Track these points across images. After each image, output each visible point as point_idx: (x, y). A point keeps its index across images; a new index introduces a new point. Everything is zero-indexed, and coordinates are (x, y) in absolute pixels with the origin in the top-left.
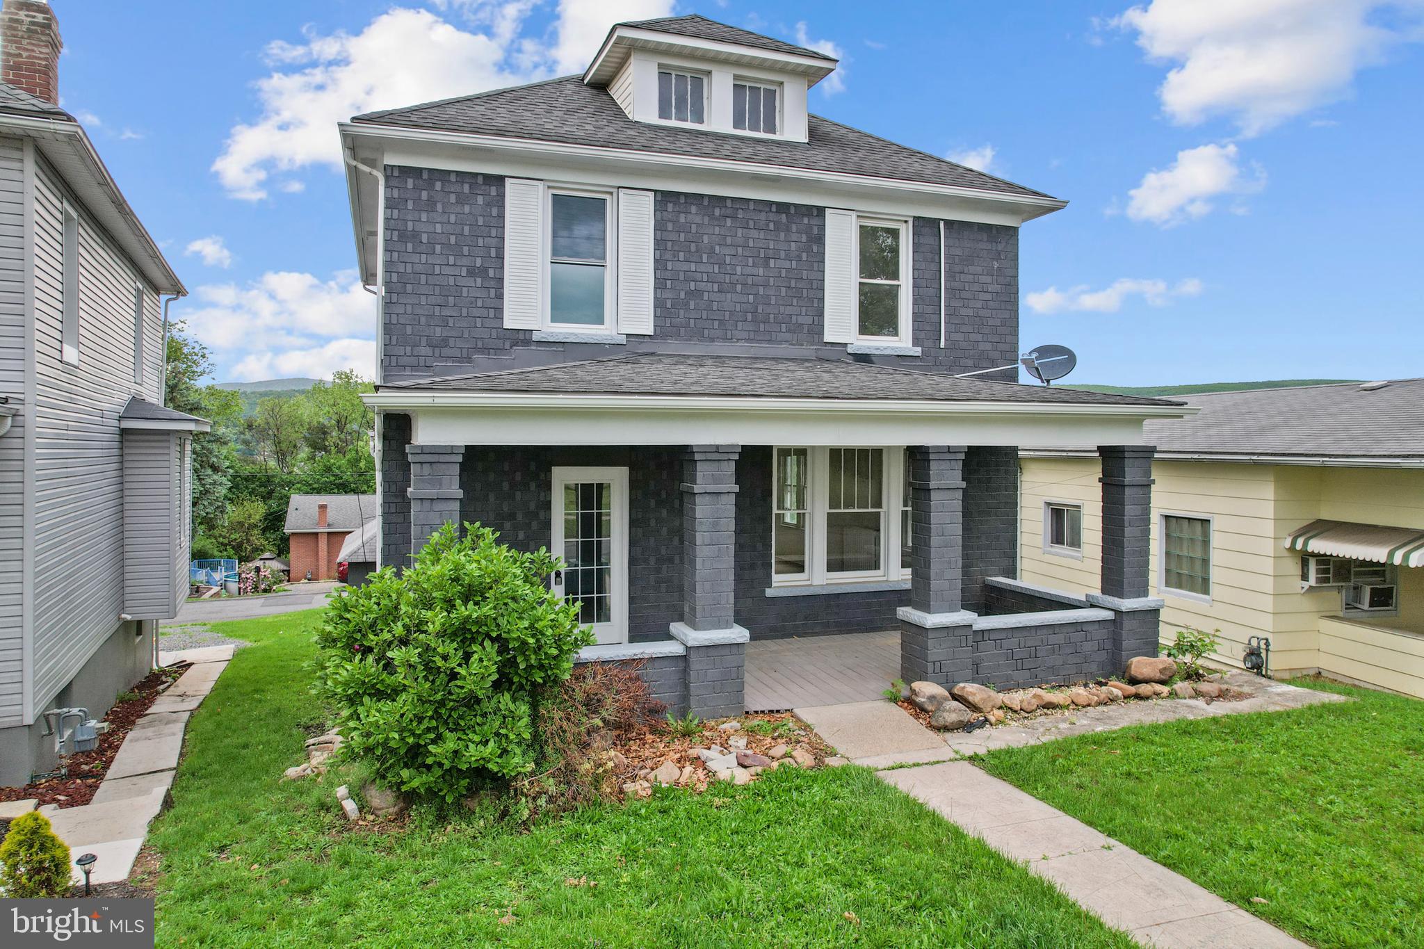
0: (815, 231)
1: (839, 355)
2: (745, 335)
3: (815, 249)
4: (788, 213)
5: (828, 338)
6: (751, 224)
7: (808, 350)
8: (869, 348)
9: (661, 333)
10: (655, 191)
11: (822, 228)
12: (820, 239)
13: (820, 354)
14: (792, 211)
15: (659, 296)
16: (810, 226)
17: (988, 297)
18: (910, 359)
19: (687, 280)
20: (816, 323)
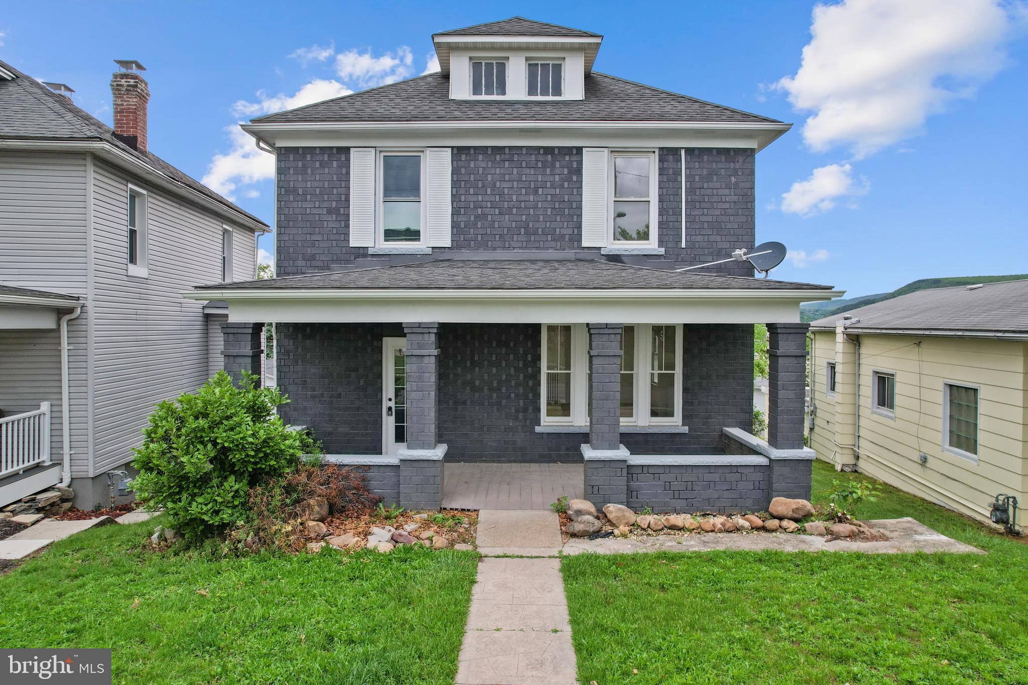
0: (575, 165)
1: (594, 257)
2: (520, 244)
3: (575, 178)
4: (553, 154)
5: (585, 244)
6: (524, 164)
7: (569, 254)
8: (618, 250)
9: (457, 245)
10: (452, 147)
11: (580, 163)
12: (579, 171)
13: (579, 256)
14: (556, 151)
15: (455, 220)
16: (571, 162)
17: (727, 206)
18: (656, 257)
19: (476, 208)
20: (576, 232)
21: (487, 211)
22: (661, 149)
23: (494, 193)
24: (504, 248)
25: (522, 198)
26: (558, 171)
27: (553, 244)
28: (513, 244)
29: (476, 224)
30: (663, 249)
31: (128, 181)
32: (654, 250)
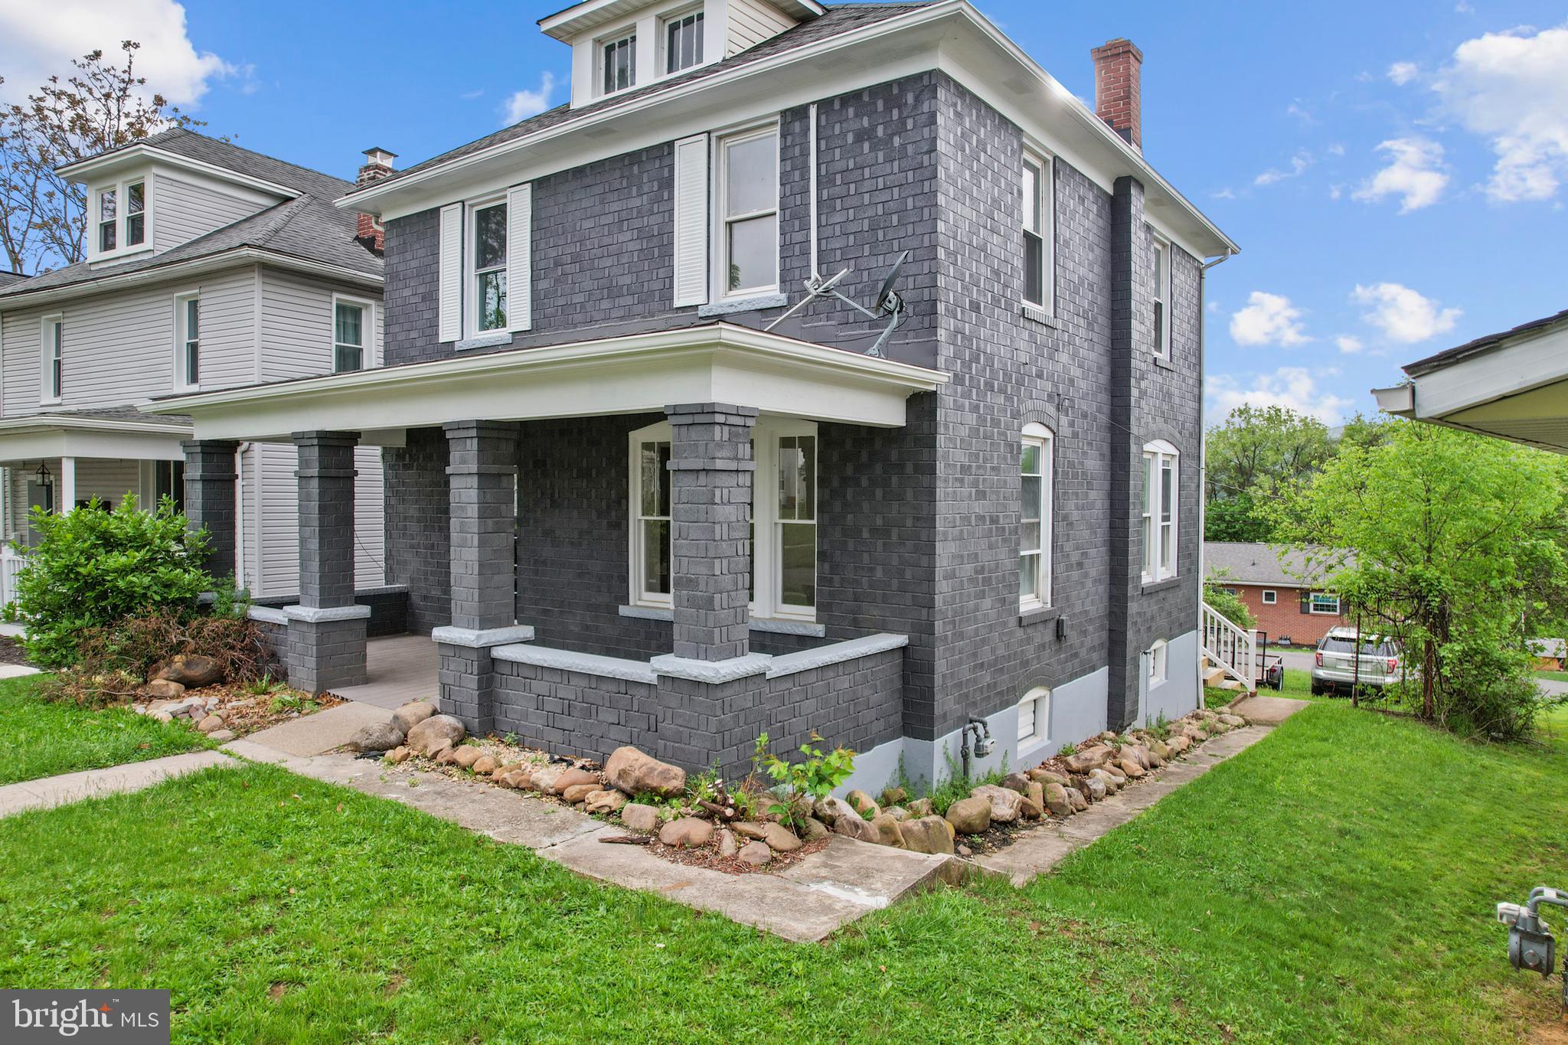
0: (666, 173)
3: (665, 195)
4: (639, 161)
5: (677, 303)
6: (607, 188)
7: (659, 322)
9: (536, 326)
10: (532, 182)
11: (672, 167)
12: (670, 182)
14: (644, 156)
15: (534, 289)
18: (774, 311)
19: (556, 265)
20: (667, 286)
21: (568, 268)
22: (783, 113)
23: (575, 239)
24: (586, 323)
25: (606, 241)
26: (646, 189)
27: (639, 308)
28: (597, 316)
29: (555, 292)
30: (784, 296)
31: (332, 290)
32: (771, 299)
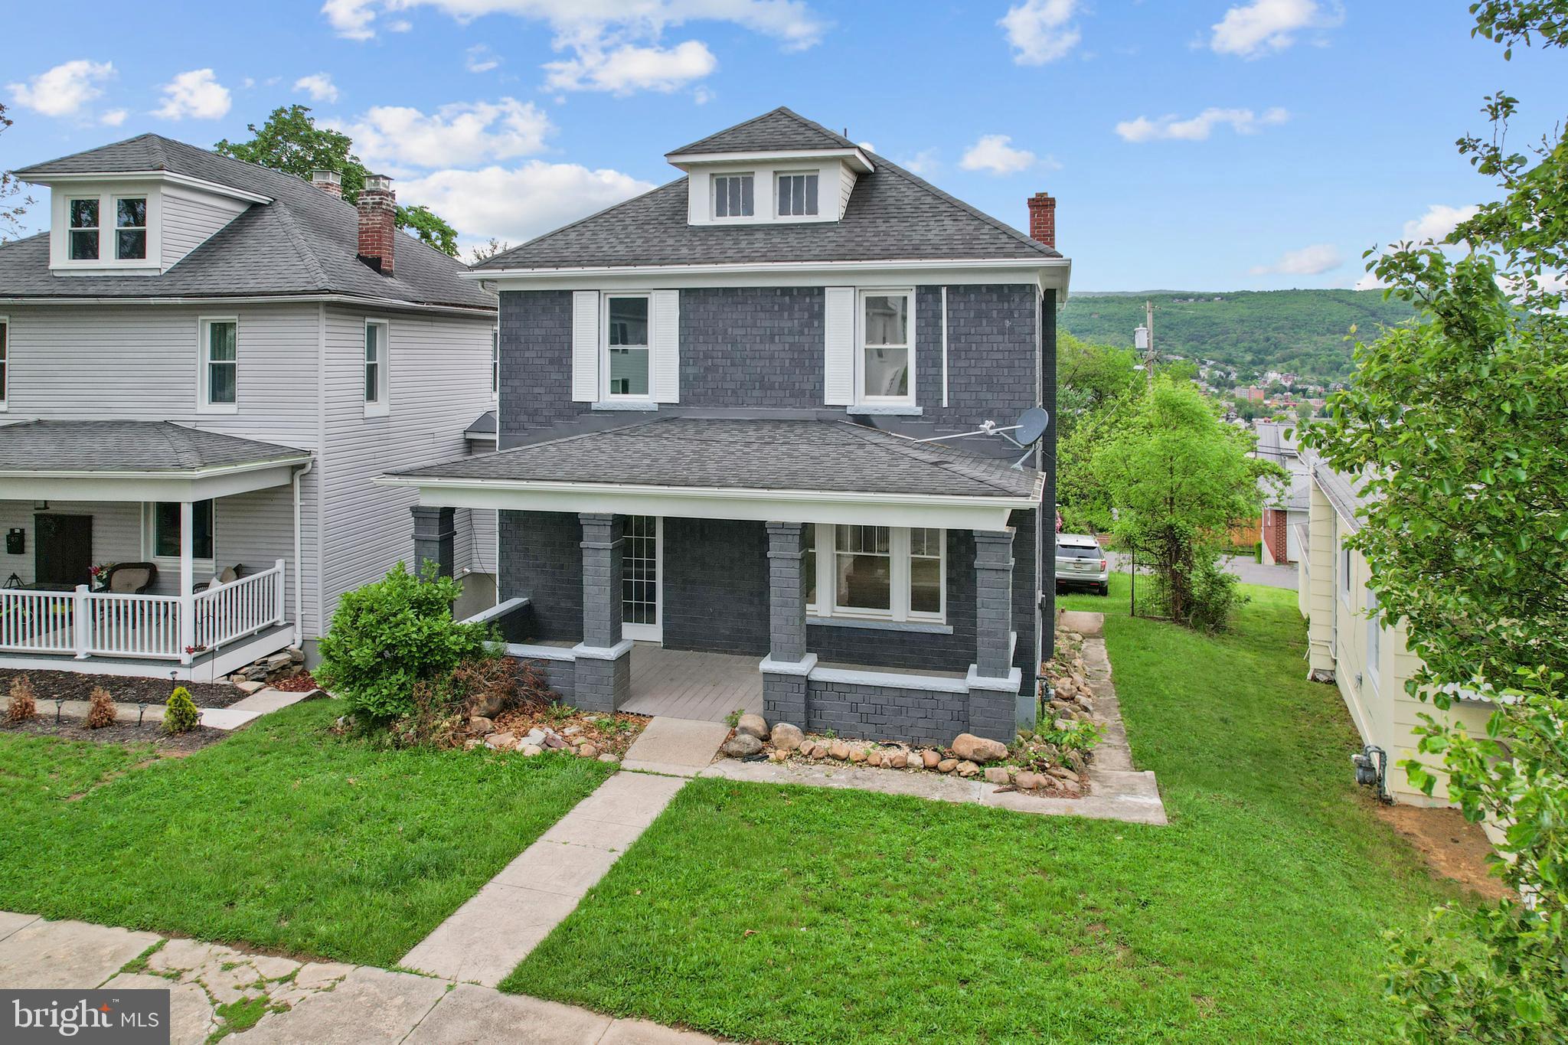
0: (816, 308)
1: (839, 417)
2: (754, 401)
3: (816, 324)
4: (791, 295)
5: (827, 402)
6: (759, 308)
7: (810, 413)
8: (867, 409)
9: (685, 400)
10: (680, 290)
11: (822, 306)
12: (821, 315)
13: (822, 416)
14: (795, 293)
15: (683, 371)
16: (812, 305)
17: (999, 356)
18: (912, 418)
19: (706, 357)
20: (817, 388)
21: (718, 361)
22: (919, 286)
23: (726, 340)
24: (737, 404)
26: (797, 315)
27: (792, 401)
28: (747, 400)
29: (705, 377)
30: (922, 409)
31: (365, 316)
32: (910, 409)
